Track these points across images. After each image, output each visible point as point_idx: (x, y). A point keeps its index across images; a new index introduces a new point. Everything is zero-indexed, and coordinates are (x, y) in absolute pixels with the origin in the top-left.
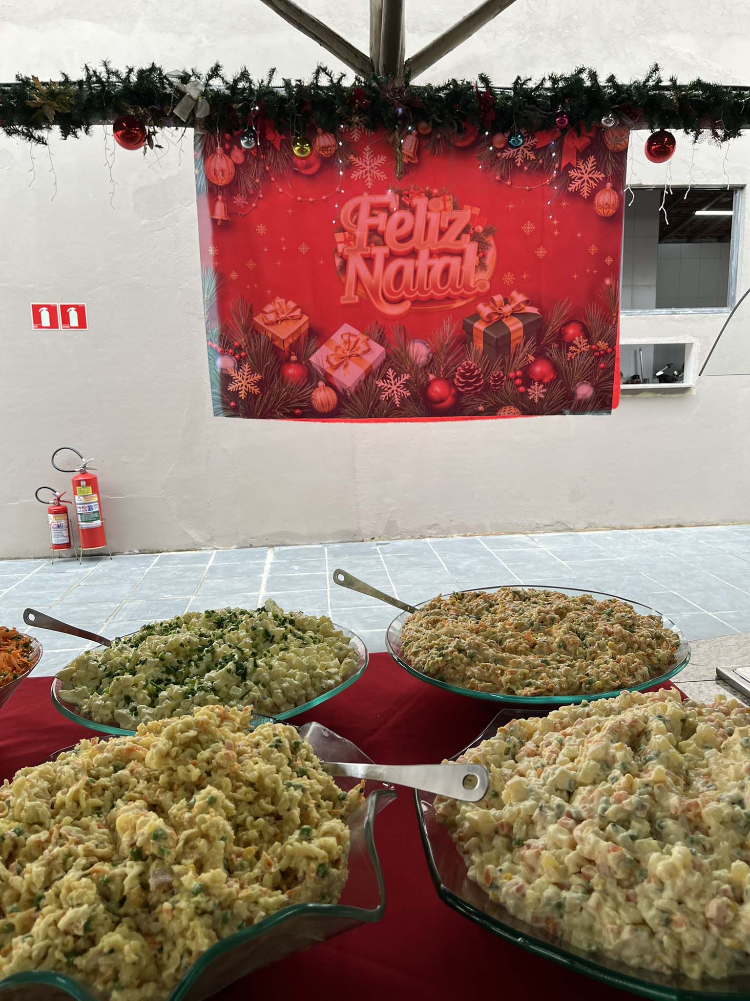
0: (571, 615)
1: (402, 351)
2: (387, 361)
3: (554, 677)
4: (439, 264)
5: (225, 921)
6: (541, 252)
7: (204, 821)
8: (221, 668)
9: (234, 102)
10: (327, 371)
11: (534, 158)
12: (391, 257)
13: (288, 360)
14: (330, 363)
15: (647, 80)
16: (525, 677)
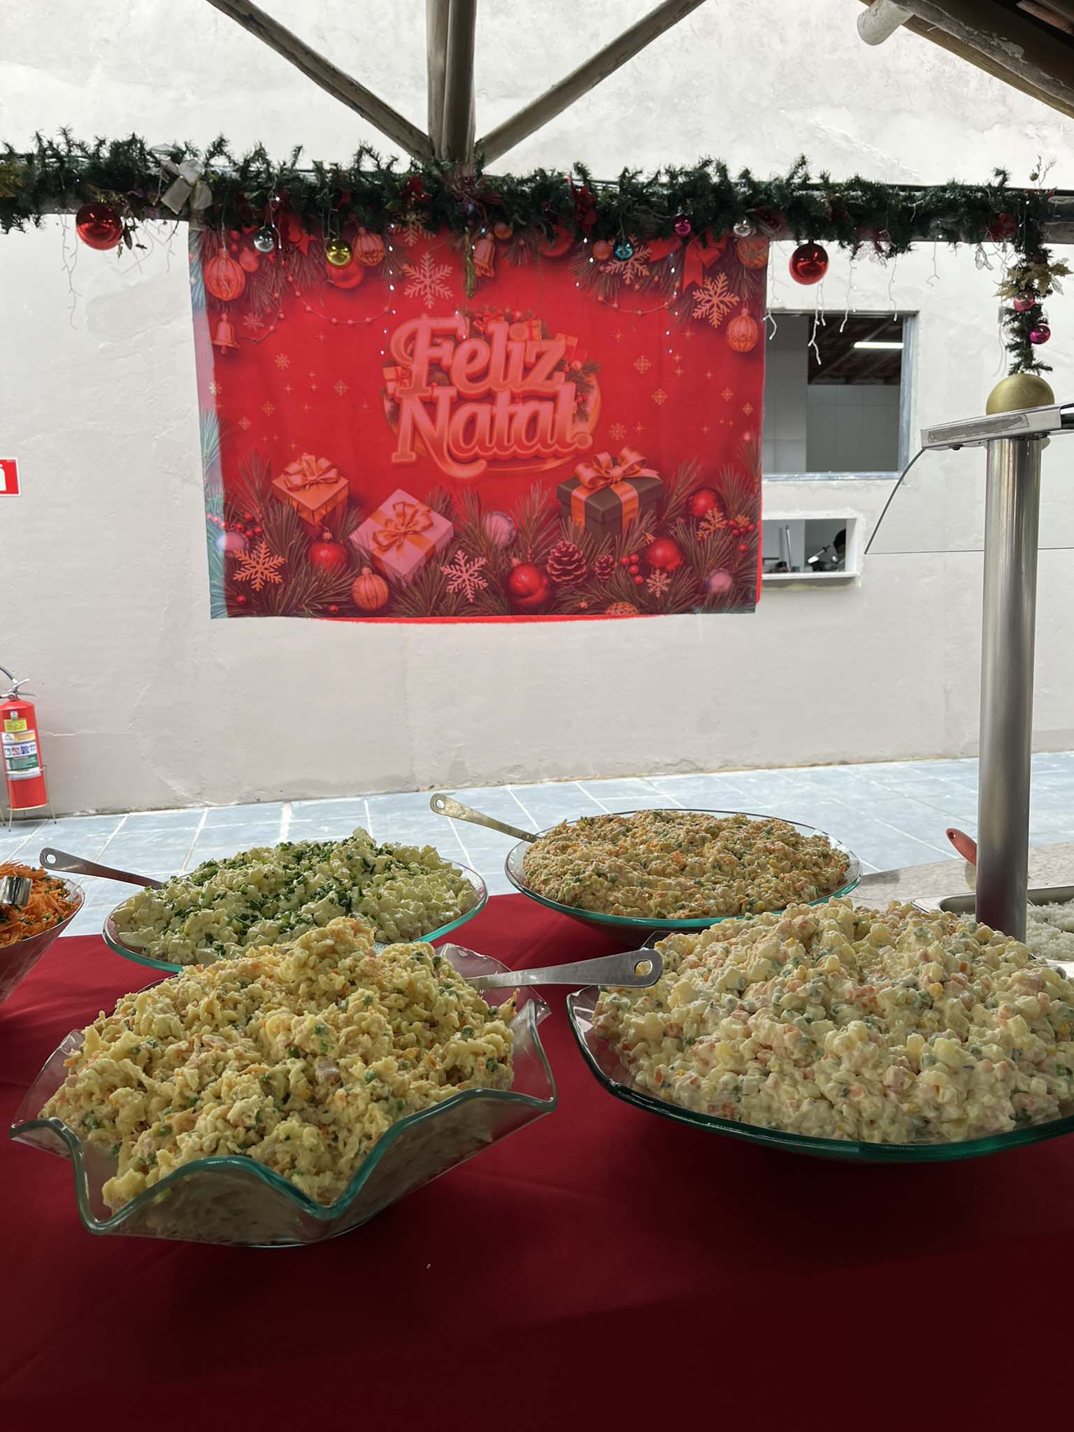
0: (725, 833)
1: (476, 527)
2: (455, 540)
3: (710, 898)
4: (524, 411)
5: (400, 1108)
6: (660, 397)
7: (364, 1019)
8: (320, 899)
9: (245, 190)
10: (375, 553)
11: (648, 274)
12: (459, 401)
13: (320, 538)
14: (377, 542)
15: (792, 177)
16: (677, 900)
